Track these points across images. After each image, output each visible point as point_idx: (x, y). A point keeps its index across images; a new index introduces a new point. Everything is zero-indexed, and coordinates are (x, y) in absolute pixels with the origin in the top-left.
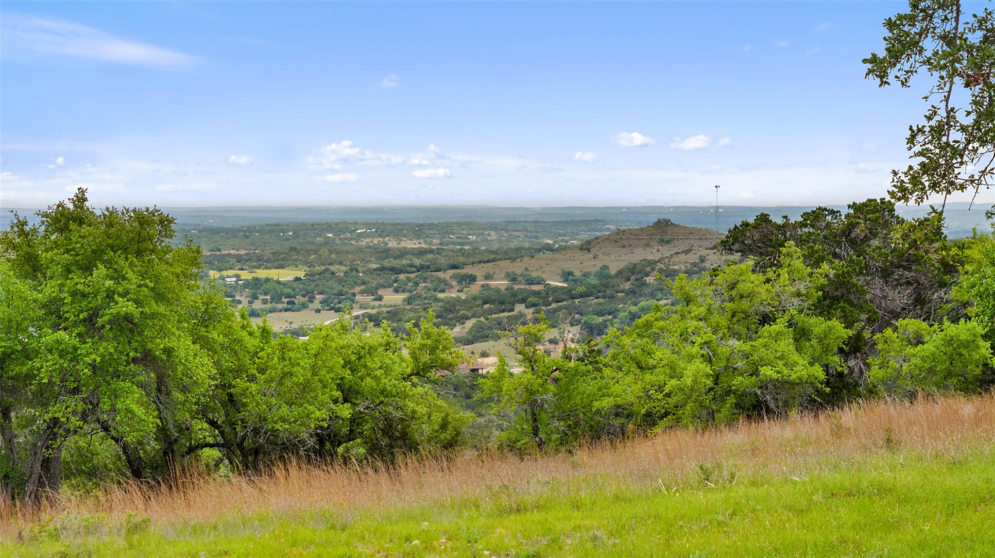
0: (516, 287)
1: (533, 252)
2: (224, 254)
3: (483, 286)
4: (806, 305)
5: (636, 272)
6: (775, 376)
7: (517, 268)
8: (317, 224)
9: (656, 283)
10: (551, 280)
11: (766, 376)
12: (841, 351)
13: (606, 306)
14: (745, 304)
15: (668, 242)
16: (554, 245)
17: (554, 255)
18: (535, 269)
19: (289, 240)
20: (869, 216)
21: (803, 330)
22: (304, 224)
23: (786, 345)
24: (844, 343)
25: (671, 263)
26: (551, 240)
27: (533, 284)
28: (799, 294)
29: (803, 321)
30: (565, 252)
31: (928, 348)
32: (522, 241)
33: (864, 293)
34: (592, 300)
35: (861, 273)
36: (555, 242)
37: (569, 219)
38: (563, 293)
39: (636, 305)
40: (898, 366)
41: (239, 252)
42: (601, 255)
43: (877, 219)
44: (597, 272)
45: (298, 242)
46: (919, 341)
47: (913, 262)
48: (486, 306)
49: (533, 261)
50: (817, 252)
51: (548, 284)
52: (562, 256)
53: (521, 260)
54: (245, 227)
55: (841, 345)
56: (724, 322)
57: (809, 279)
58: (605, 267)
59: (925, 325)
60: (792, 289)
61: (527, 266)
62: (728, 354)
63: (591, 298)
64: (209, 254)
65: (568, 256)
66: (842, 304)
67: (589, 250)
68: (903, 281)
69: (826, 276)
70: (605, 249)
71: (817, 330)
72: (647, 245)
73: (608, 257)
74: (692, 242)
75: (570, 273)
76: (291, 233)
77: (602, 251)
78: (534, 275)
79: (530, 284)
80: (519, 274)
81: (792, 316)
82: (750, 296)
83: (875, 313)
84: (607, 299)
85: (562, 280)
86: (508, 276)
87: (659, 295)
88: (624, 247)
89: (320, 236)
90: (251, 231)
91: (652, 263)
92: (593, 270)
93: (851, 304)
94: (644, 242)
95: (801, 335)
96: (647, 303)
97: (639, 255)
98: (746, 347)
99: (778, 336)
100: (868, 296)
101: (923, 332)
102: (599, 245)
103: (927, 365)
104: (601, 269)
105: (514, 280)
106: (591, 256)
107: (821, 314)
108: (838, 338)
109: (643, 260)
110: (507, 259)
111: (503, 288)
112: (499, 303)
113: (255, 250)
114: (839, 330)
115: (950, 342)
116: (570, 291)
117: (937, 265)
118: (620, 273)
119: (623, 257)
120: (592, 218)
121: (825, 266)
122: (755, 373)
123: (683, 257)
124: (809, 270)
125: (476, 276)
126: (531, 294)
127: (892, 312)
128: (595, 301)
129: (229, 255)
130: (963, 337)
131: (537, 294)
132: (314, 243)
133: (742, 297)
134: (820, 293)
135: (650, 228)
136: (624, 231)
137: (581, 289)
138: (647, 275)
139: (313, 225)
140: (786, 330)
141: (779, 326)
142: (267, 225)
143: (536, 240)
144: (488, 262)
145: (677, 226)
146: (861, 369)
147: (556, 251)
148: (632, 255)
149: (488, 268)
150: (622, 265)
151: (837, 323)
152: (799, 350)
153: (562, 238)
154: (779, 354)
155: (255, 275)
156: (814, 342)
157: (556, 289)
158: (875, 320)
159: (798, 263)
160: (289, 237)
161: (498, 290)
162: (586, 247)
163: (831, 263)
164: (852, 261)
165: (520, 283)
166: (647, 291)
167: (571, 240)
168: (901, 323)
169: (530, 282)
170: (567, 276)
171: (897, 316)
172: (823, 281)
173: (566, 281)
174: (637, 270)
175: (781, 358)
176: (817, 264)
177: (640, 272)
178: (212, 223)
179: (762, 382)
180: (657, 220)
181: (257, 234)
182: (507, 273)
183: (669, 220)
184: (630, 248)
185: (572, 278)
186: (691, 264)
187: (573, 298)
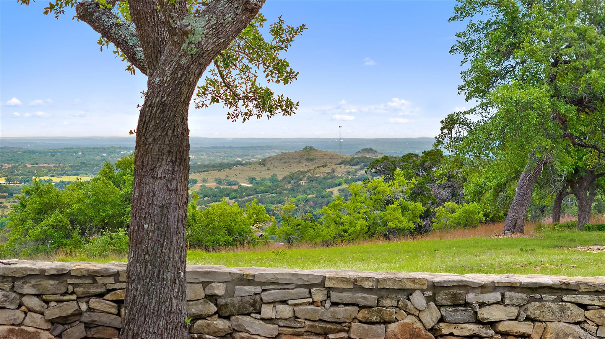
0: (221, 187)
1: (230, 166)
2: (41, 167)
3: (201, 186)
4: (406, 196)
5: (293, 178)
6: (394, 226)
7: (222, 175)
8: (96, 148)
9: (306, 184)
10: (242, 183)
11: (390, 226)
12: (421, 216)
13: (277, 199)
14: (380, 196)
15: (312, 160)
16: (242, 162)
17: (244, 168)
18: (232, 176)
19: (79, 158)
20: (432, 157)
21: (405, 207)
22: (88, 148)
23: (398, 213)
24: (422, 213)
25: (315, 173)
26: (240, 158)
27: (231, 185)
28: (402, 192)
29: (405, 203)
30: (250, 166)
31: (457, 214)
32: (223, 159)
33: (430, 191)
34: (269, 195)
35: (429, 183)
36: (243, 160)
37: (250, 145)
38: (252, 191)
39: (295, 198)
40: (445, 222)
41: (50, 165)
42: (272, 168)
43: (435, 158)
44: (270, 178)
45: (85, 159)
46: (453, 211)
47: (451, 177)
48: (206, 198)
49: (231, 171)
50: (410, 173)
51: (241, 185)
52: (248, 168)
53: (224, 171)
54: (51, 149)
55: (421, 214)
56: (371, 203)
57: (407, 185)
58: (275, 175)
59: (456, 205)
60: (400, 190)
61: (227, 174)
62: (374, 217)
63: (268, 193)
64: (31, 166)
65: (252, 168)
66: (421, 196)
67: (264, 165)
68: (447, 186)
69: (414, 184)
70: (274, 164)
71: (410, 207)
72: (299, 162)
73: (276, 169)
74: (326, 160)
75: (253, 179)
76: (80, 154)
77: (273, 165)
78: (232, 179)
79: (229, 185)
80: (223, 179)
81: (400, 201)
82: (383, 192)
83: (435, 200)
84: (277, 194)
85: (249, 183)
86: (216, 180)
87: (308, 192)
88: (285, 163)
89: (99, 155)
90: (55, 152)
91: (303, 173)
92: (268, 177)
93: (425, 196)
94: (298, 160)
95: (404, 209)
96: (302, 196)
97: (295, 168)
98: (381, 214)
99: (394, 210)
100: (432, 193)
101: (455, 208)
102: (270, 162)
103: (457, 221)
104: (272, 176)
105: (220, 182)
106: (266, 168)
107: (412, 200)
108: (420, 210)
109: (298, 171)
110: (215, 170)
111: (214, 188)
112: (214, 196)
113: (60, 164)
114: (419, 207)
115: (466, 211)
116: (255, 189)
117: (461, 179)
118: (284, 179)
119: (285, 169)
120: (264, 145)
121: (413, 179)
122: (385, 225)
123: (322, 169)
124: (407, 181)
125: (197, 180)
126: (232, 191)
127: (442, 200)
128: (270, 195)
129: (44, 167)
130: (471, 210)
131: (235, 191)
132: (95, 160)
133: (379, 193)
134: (412, 191)
135: (301, 152)
136: (285, 153)
137: (262, 188)
138: (301, 180)
139: (94, 149)
140: (398, 207)
141: (395, 205)
142: (65, 148)
143: (231, 158)
144: (204, 172)
145: (317, 150)
146: (429, 225)
147: (244, 165)
148: (290, 168)
149: (204, 175)
150: (285, 174)
151: (419, 204)
152: (403, 216)
153: (247, 157)
154: (395, 217)
155: (61, 180)
156: (410, 212)
157: (246, 188)
158: (435, 203)
159: (402, 178)
160: (79, 156)
161: (211, 189)
162: (263, 163)
163: (416, 178)
164: (425, 177)
165: (224, 185)
166: (301, 189)
167: (252, 158)
168: (446, 204)
169: (230, 184)
170: (252, 180)
171: (444, 201)
172: (413, 186)
173: (251, 183)
174: (294, 177)
175: (396, 219)
176: (410, 179)
177: (296, 178)
178: (29, 147)
179: (388, 229)
180: (305, 147)
181: (59, 154)
182: (216, 178)
183: (312, 147)
184: (289, 164)
185: (255, 182)
186: (327, 173)
187: (257, 193)
